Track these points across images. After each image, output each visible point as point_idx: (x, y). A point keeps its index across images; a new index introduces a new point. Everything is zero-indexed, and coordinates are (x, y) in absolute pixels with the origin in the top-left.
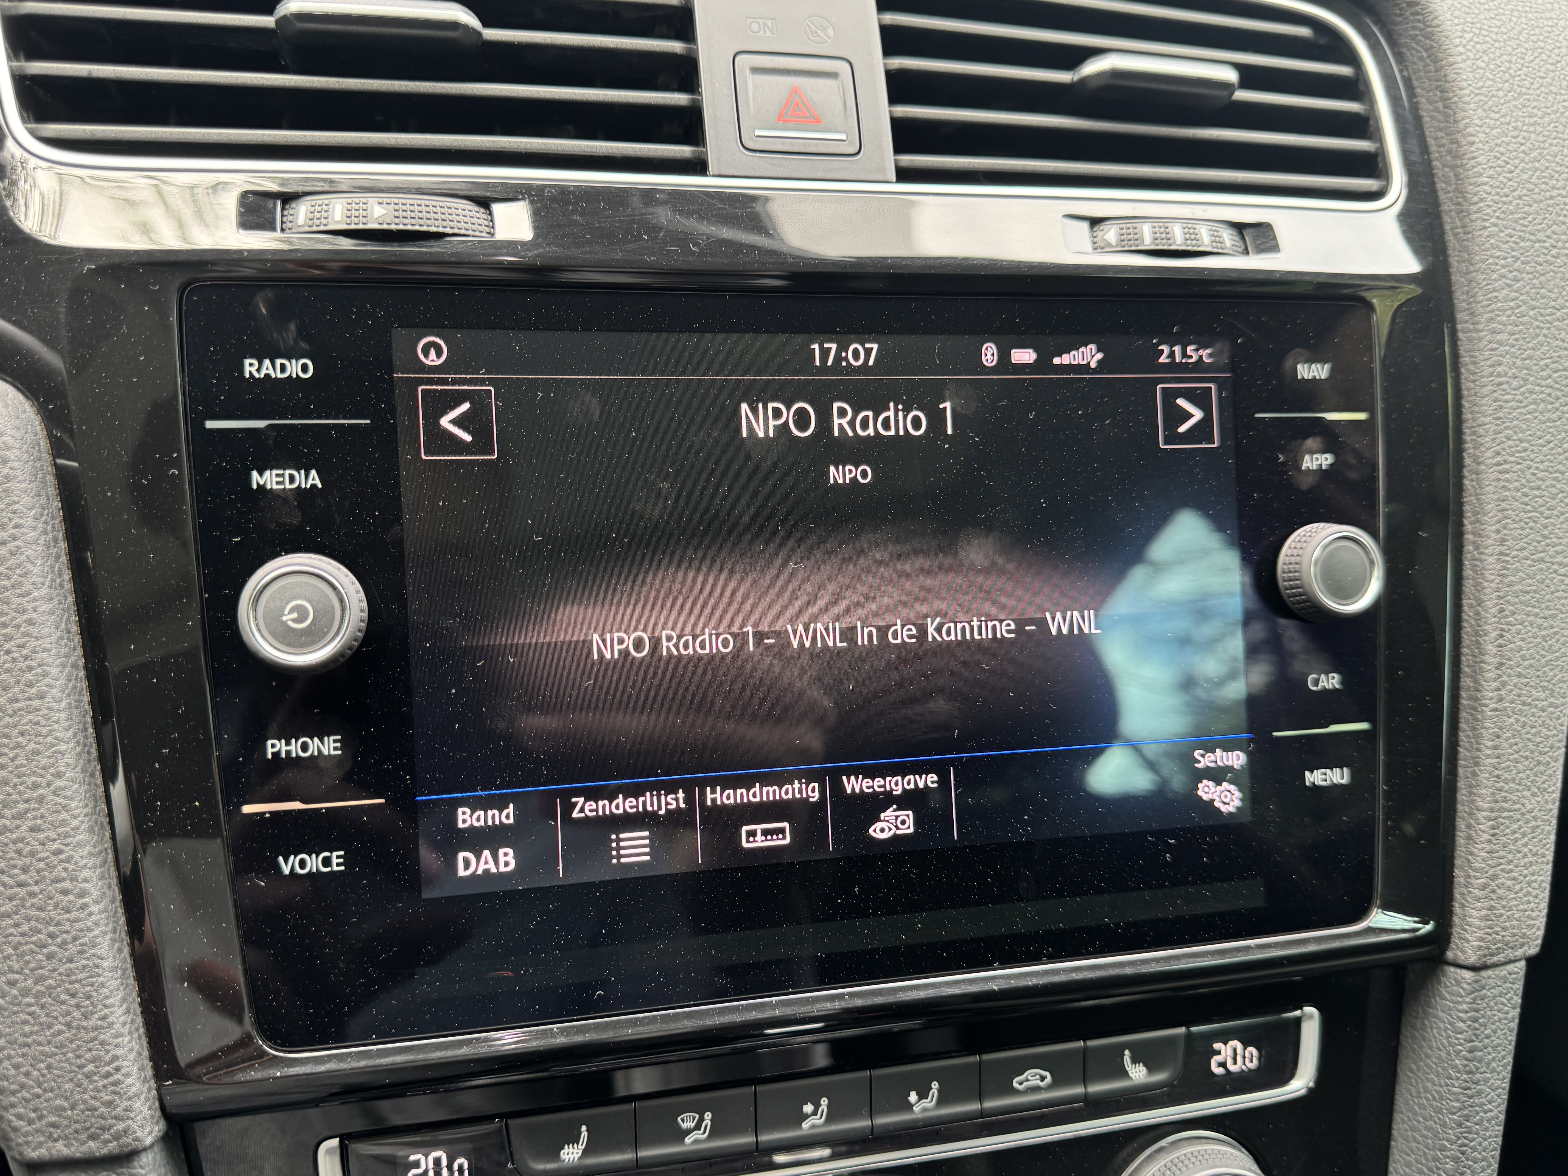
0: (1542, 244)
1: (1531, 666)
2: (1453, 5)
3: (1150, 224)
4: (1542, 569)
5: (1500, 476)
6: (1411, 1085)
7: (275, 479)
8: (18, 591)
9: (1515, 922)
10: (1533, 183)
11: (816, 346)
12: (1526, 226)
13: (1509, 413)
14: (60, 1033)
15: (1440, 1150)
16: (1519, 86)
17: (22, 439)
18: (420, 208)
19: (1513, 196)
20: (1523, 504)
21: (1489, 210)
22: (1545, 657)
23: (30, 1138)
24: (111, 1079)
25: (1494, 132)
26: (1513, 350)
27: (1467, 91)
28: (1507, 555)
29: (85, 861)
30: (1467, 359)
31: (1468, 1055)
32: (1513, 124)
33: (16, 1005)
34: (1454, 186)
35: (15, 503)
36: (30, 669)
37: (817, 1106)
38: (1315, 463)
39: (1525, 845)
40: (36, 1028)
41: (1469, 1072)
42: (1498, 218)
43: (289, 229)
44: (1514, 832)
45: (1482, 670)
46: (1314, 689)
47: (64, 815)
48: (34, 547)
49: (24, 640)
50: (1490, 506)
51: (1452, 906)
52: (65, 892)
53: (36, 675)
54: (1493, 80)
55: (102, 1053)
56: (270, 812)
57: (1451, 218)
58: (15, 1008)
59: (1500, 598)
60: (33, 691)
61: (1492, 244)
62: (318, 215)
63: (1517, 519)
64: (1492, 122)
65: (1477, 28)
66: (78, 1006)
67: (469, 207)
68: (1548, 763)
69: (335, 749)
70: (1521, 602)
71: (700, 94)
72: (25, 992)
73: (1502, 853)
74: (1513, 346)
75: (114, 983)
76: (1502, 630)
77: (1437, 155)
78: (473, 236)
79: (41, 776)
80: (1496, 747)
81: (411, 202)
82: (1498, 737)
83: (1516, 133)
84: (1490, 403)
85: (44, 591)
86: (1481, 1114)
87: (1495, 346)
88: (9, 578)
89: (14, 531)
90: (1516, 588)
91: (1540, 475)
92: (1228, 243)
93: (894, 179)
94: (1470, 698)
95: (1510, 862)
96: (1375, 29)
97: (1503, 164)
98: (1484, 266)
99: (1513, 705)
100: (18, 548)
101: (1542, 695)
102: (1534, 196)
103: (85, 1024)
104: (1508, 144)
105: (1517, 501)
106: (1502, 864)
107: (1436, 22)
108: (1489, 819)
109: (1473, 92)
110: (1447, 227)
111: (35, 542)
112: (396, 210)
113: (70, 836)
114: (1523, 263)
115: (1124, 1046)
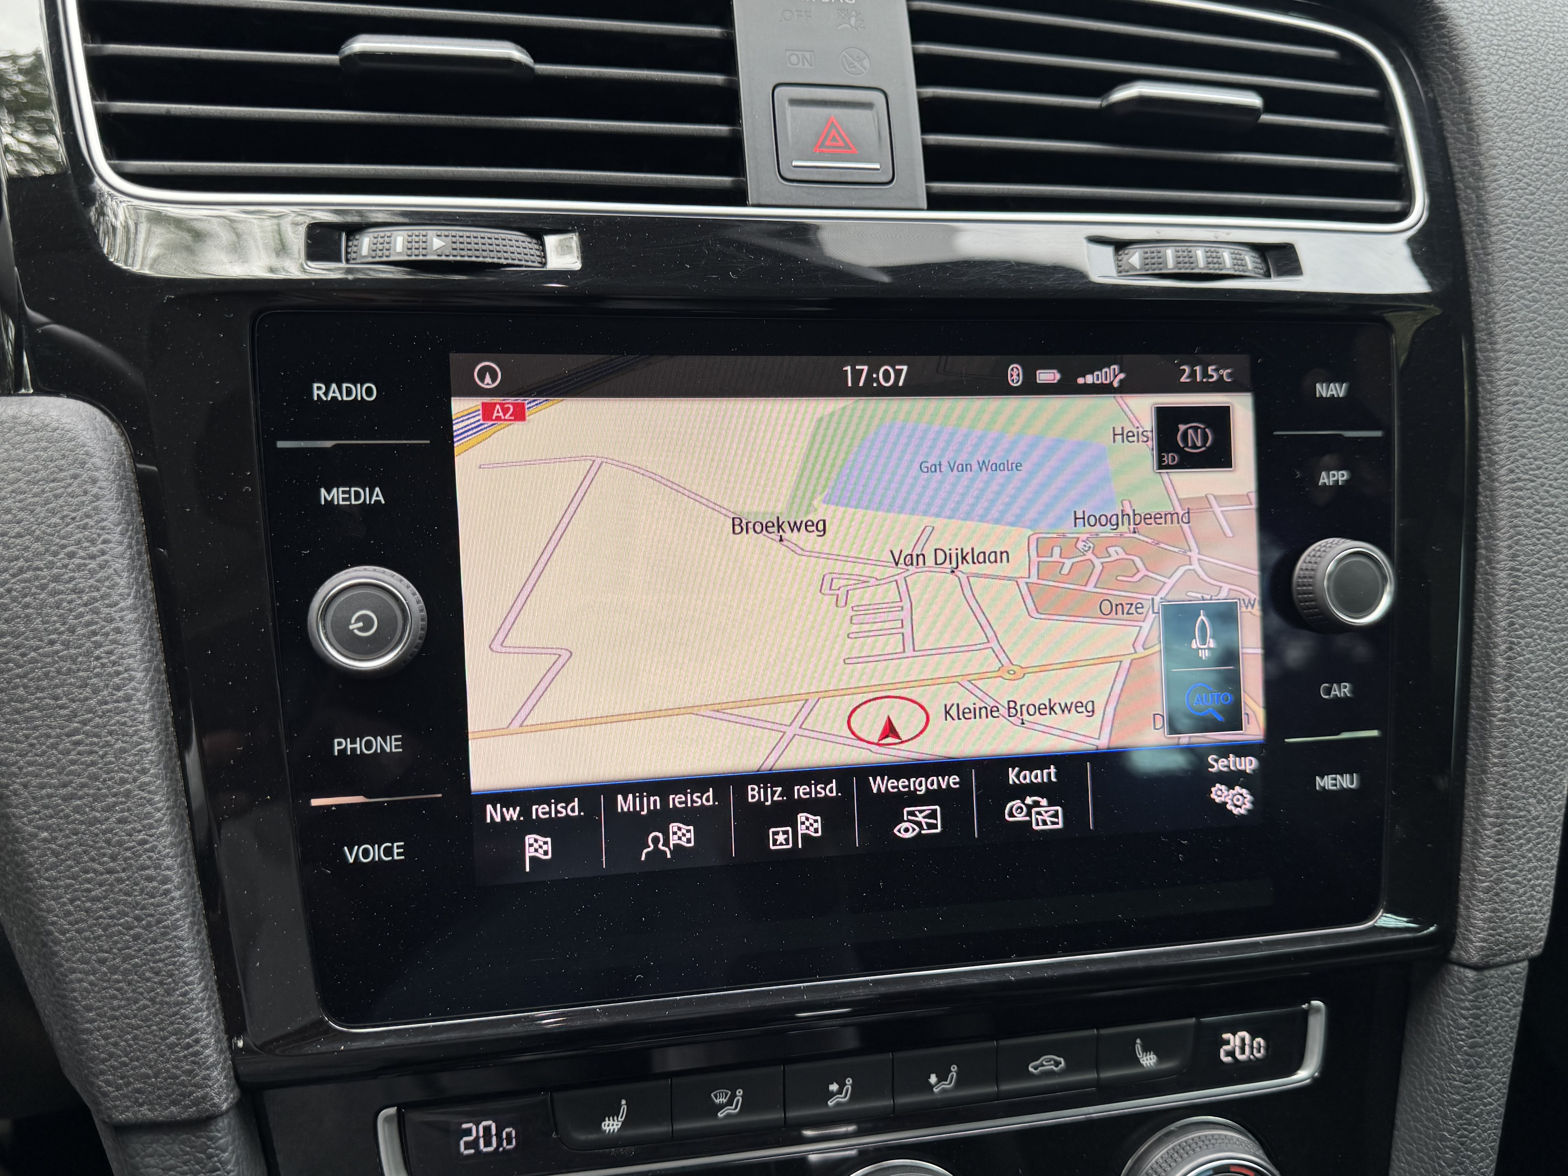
0: (1561, 265)
1: (1539, 678)
2: (1479, 28)
3: (1173, 249)
4: (1553, 584)
5: (1513, 493)
6: (1415, 1077)
7: (342, 496)
8: (106, 602)
9: (1518, 925)
10: (1554, 205)
11: (848, 368)
12: (1546, 247)
13: (1524, 432)
14: (145, 1007)
15: (1441, 1141)
16: (1544, 108)
17: (109, 460)
18: (476, 240)
19: (1534, 218)
20: (1535, 520)
21: (1509, 232)
22: (1554, 668)
23: (118, 1103)
24: (191, 1050)
25: (1517, 154)
26: (1530, 370)
27: (1491, 114)
28: (1518, 570)
29: (168, 850)
30: (1484, 378)
31: (1469, 1050)
32: (1536, 146)
33: (105, 981)
34: (1475, 208)
36: (118, 673)
37: (842, 1085)
38: (1332, 479)
39: (1530, 851)
40: (123, 1003)
41: (1471, 1067)
42: (1518, 239)
43: (354, 259)
44: (1519, 838)
45: (1492, 682)
46: (1327, 697)
47: (149, 808)
48: (120, 561)
49: (112, 647)
50: (1503, 523)
51: (1457, 907)
52: (150, 879)
53: (123, 679)
54: (1518, 103)
55: (183, 1027)
56: (335, 806)
57: (1472, 239)
58: (105, 985)
59: (1510, 611)
60: (120, 694)
61: (1511, 266)
62: (381, 247)
63: (1529, 535)
64: (1515, 145)
65: (1502, 50)
66: (161, 983)
67: (522, 239)
68: (1555, 772)
69: (397, 747)
70: (1531, 616)
71: (741, 125)
72: (114, 970)
73: (1507, 858)
74: (1530, 366)
75: (194, 962)
76: (1512, 643)
77: (1460, 176)
78: (526, 266)
79: (128, 772)
80: (1502, 756)
81: (468, 234)
82: (1506, 746)
83: (1540, 155)
84: (1505, 421)
85: (130, 601)
86: (1481, 1107)
87: (1512, 366)
88: (98, 590)
89: (103, 546)
90: (1526, 602)
91: (1553, 492)
92: (1250, 266)
93: (925, 207)
94: (1479, 708)
95: (1514, 867)
97: (1525, 186)
98: (1503, 288)
99: (1521, 715)
100: (107, 561)
101: (1550, 706)
102: (1555, 217)
103: (168, 999)
104: (1530, 166)
105: (1529, 517)
106: (1506, 868)
107: (1462, 45)
108: (1494, 825)
109: (1497, 115)
110: (1469, 248)
111: (122, 556)
112: (454, 249)
113: (154, 828)
114: (1542, 284)
115: (1136, 1035)
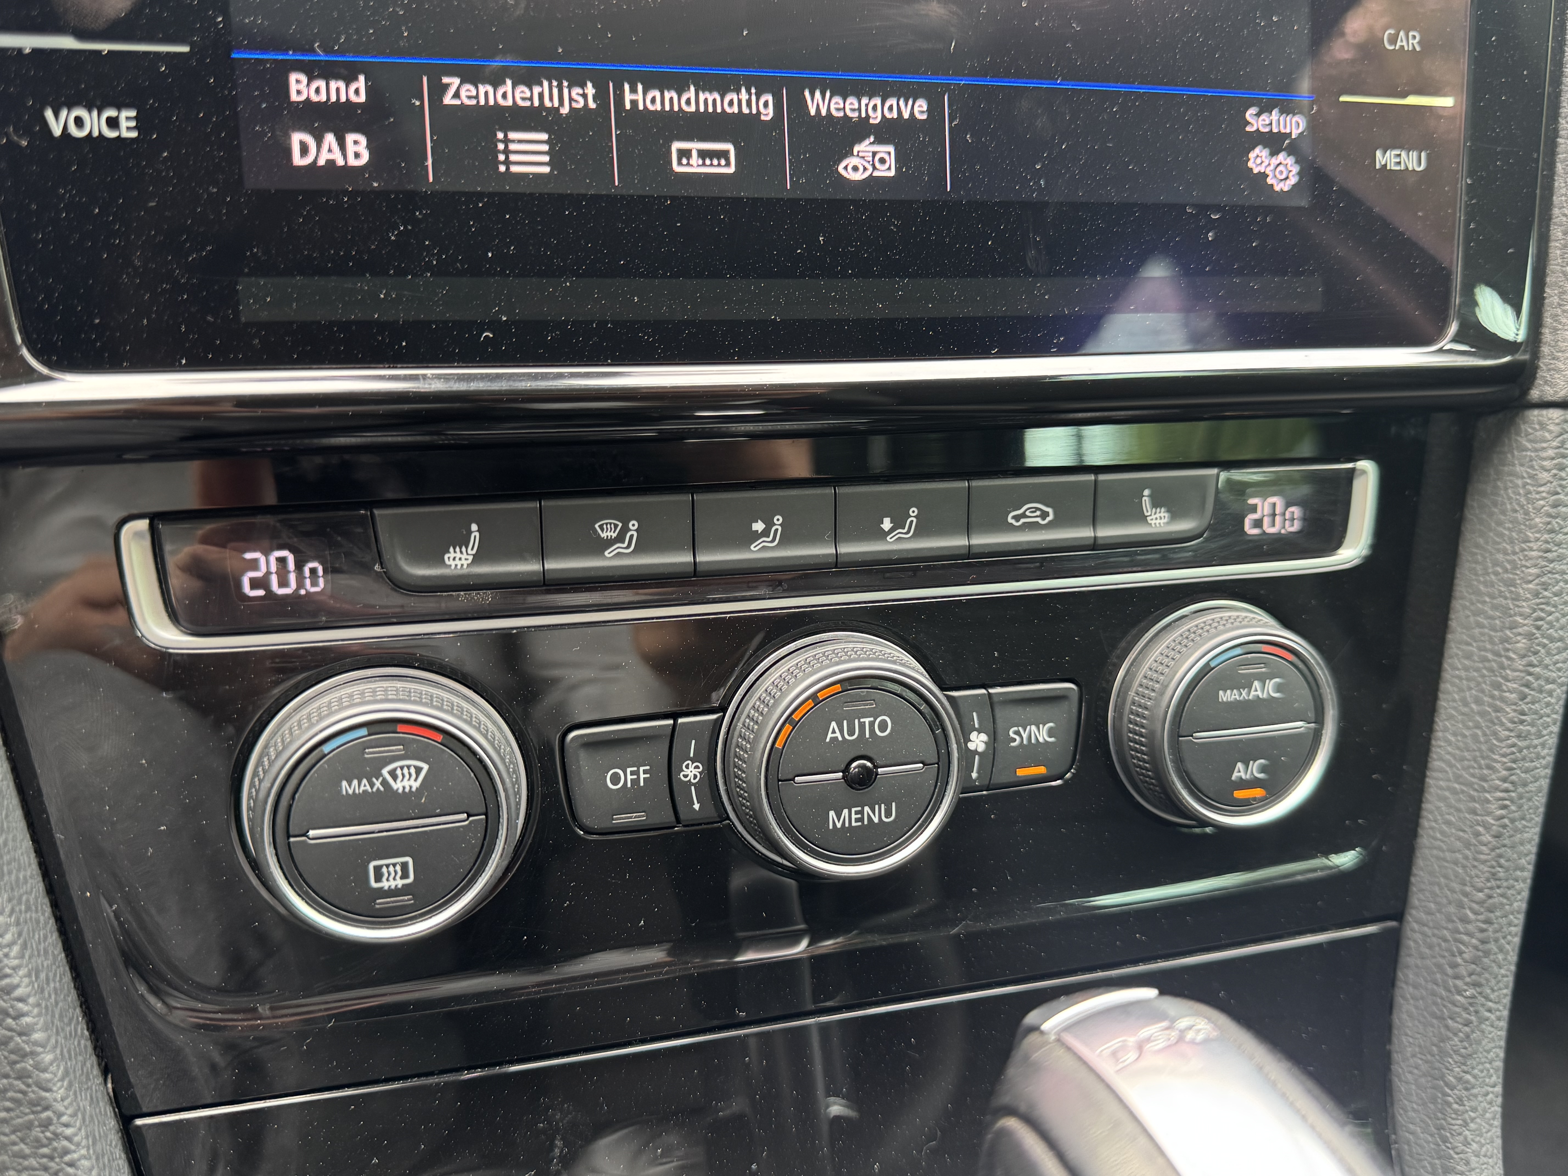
37: (769, 524)
46: (1391, 48)
56: (31, 48)
115: (1146, 484)
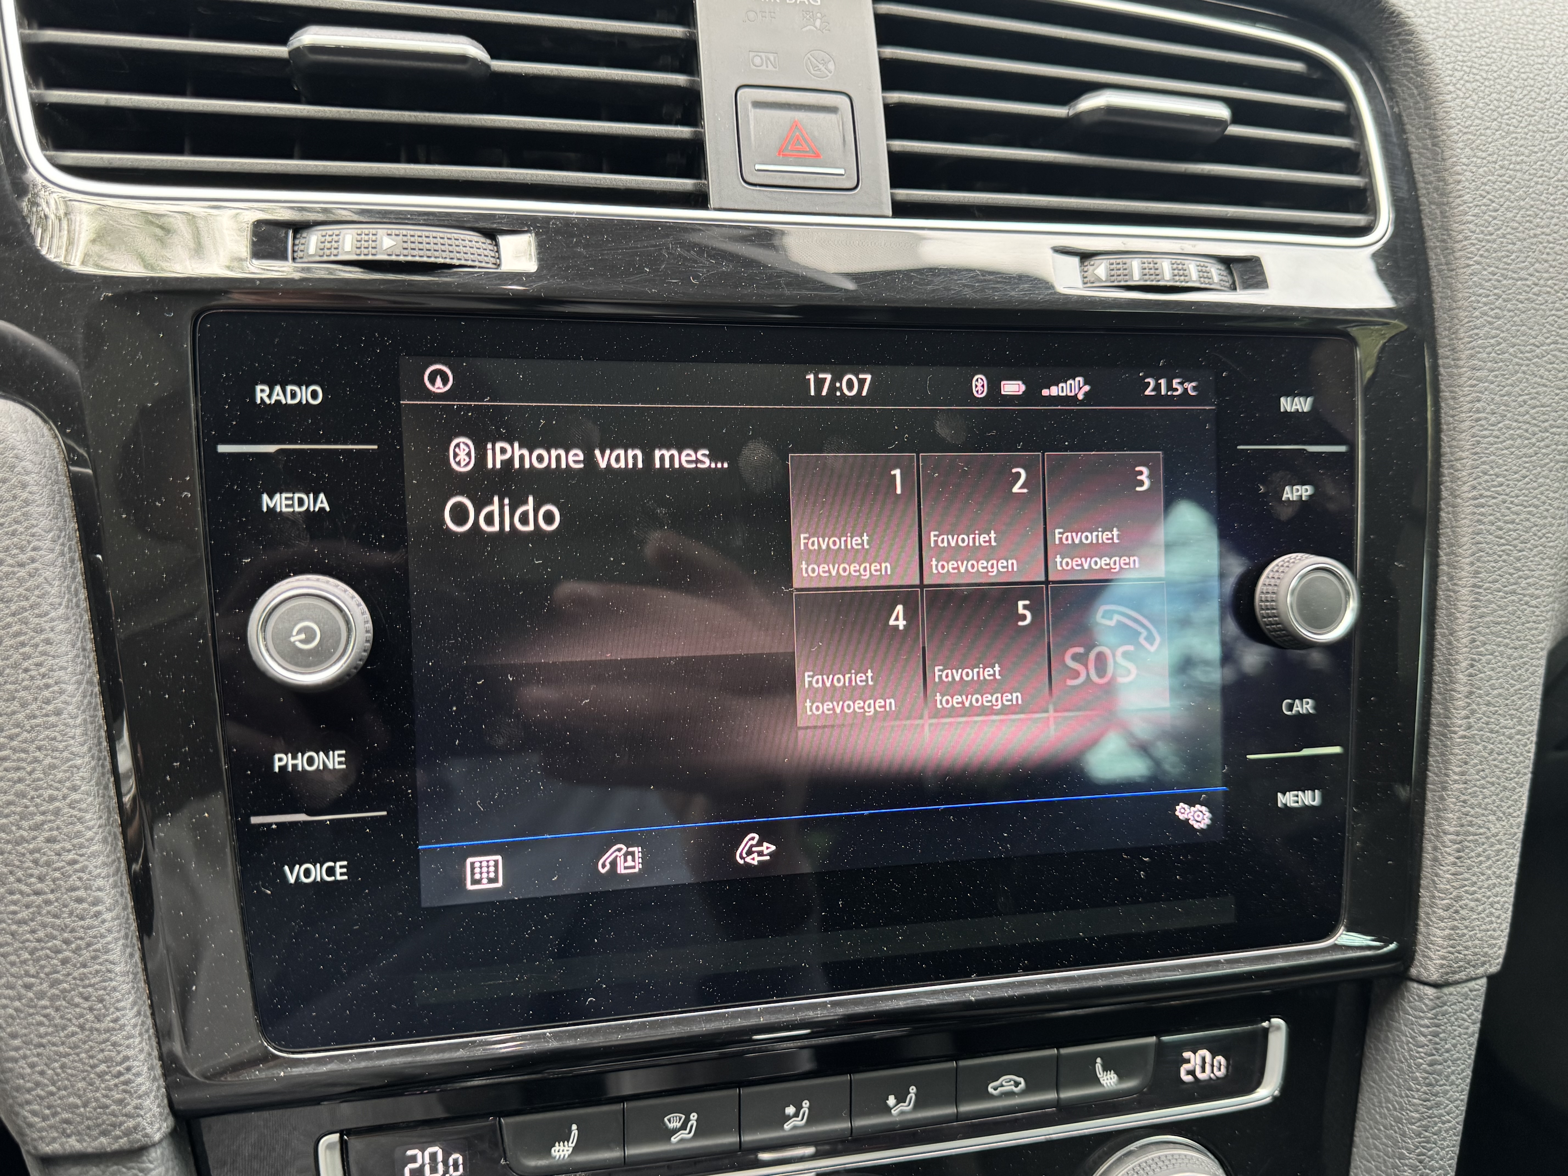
0: (1524, 282)
1: (1500, 695)
2: (1445, 43)
3: (1140, 260)
4: (1513, 601)
5: (1475, 510)
6: (1374, 1095)
7: (284, 502)
8: (36, 611)
9: (1477, 942)
10: (1517, 222)
11: (811, 377)
12: (1509, 264)
13: (1487, 449)
14: (73, 1034)
15: (1399, 1159)
16: (1508, 125)
17: (40, 464)
18: (428, 240)
19: (1498, 235)
20: (1497, 537)
21: (1473, 249)
22: (1515, 685)
23: (44, 1134)
24: (122, 1079)
25: (1481, 171)
26: (1492, 386)
27: (1455, 130)
28: (1480, 587)
29: (99, 871)
30: (1447, 394)
31: (1428, 1068)
32: (1500, 163)
33: (32, 1007)
34: (1439, 224)
35: (33, 526)
36: (47, 686)
37: (799, 1108)
39: (1489, 868)
40: (50, 1030)
41: (1430, 1085)
42: (1481, 256)
43: (301, 258)
44: (1479, 855)
45: (1452, 699)
46: (1289, 713)
47: (79, 827)
48: (51, 569)
49: (42, 659)
50: (1465, 539)
51: (1417, 925)
52: (79, 900)
53: (53, 692)
54: (1481, 119)
55: (113, 1054)
56: (276, 824)
57: (1436, 254)
58: (31, 1011)
59: (1472, 628)
60: (50, 707)
61: (1474, 282)
62: (328, 245)
63: (1491, 552)
64: (1479, 161)
65: (1467, 66)
66: (91, 1009)
67: (476, 239)
68: (1515, 788)
69: (340, 763)
70: (1492, 633)
71: (703, 127)
72: (41, 995)
73: (1466, 875)
74: (1493, 383)
75: (126, 987)
76: (1473, 660)
77: (1424, 192)
78: (480, 267)
79: (57, 789)
80: (1463, 774)
81: (419, 233)
82: (1466, 763)
83: (1503, 171)
84: (1467, 438)
85: (61, 611)
86: (1439, 1125)
87: (1475, 382)
88: (27, 599)
89: (33, 553)
90: (1488, 619)
91: (1515, 509)
92: (1216, 279)
93: (890, 214)
94: (1440, 724)
95: (1474, 884)
96: (1368, 65)
97: (1489, 202)
98: (1466, 304)
99: (1482, 733)
100: (37, 569)
101: (1510, 723)
102: (1518, 234)
103: (98, 1026)
105: (1491, 534)
106: (1466, 886)
107: (1427, 60)
108: (1454, 842)
109: (1461, 131)
110: (1432, 263)
111: (53, 564)
112: (405, 249)
113: (84, 847)
114: (1505, 301)
115: (1096, 1054)
